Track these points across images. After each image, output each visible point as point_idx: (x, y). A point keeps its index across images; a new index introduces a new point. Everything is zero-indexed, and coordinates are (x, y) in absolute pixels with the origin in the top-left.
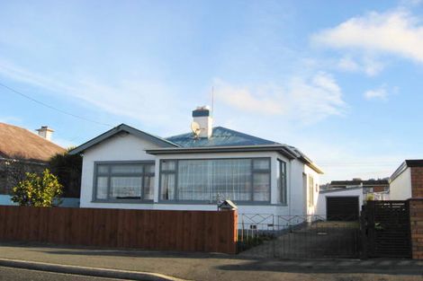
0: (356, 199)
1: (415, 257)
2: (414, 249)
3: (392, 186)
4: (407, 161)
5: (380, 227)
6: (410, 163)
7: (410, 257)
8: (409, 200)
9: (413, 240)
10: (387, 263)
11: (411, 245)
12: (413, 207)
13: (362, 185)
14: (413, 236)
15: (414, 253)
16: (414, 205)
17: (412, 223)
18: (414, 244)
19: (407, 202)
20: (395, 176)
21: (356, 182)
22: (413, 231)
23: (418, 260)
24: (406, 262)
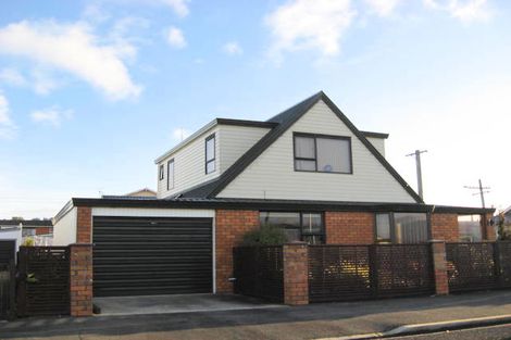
0: (12, 243)
1: (73, 314)
2: (73, 303)
3: (56, 227)
4: (74, 200)
5: (34, 280)
6: (78, 202)
7: (69, 314)
8: (70, 246)
9: (73, 294)
10: (39, 323)
11: (69, 299)
12: (75, 255)
13: (21, 225)
14: (72, 288)
15: (72, 308)
16: (77, 251)
17: (73, 273)
18: (73, 298)
19: (68, 249)
20: (61, 215)
21: (15, 222)
22: (73, 282)
23: (78, 316)
24: (62, 321)
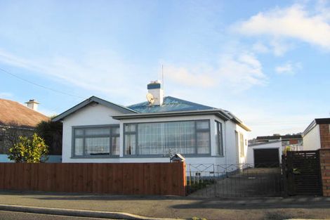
0: (276, 150)
1: (325, 195)
2: (324, 188)
3: (305, 139)
4: (316, 120)
5: (297, 172)
6: (319, 121)
7: (321, 195)
8: (319, 150)
9: (323, 181)
10: (303, 200)
11: (322, 185)
12: (322, 156)
13: (281, 139)
14: (323, 178)
15: (324, 191)
16: (324, 154)
17: (322, 168)
18: (324, 184)
19: (317, 152)
20: (307, 131)
21: (276, 137)
22: (323, 174)
23: (328, 197)
24: (318, 199)
